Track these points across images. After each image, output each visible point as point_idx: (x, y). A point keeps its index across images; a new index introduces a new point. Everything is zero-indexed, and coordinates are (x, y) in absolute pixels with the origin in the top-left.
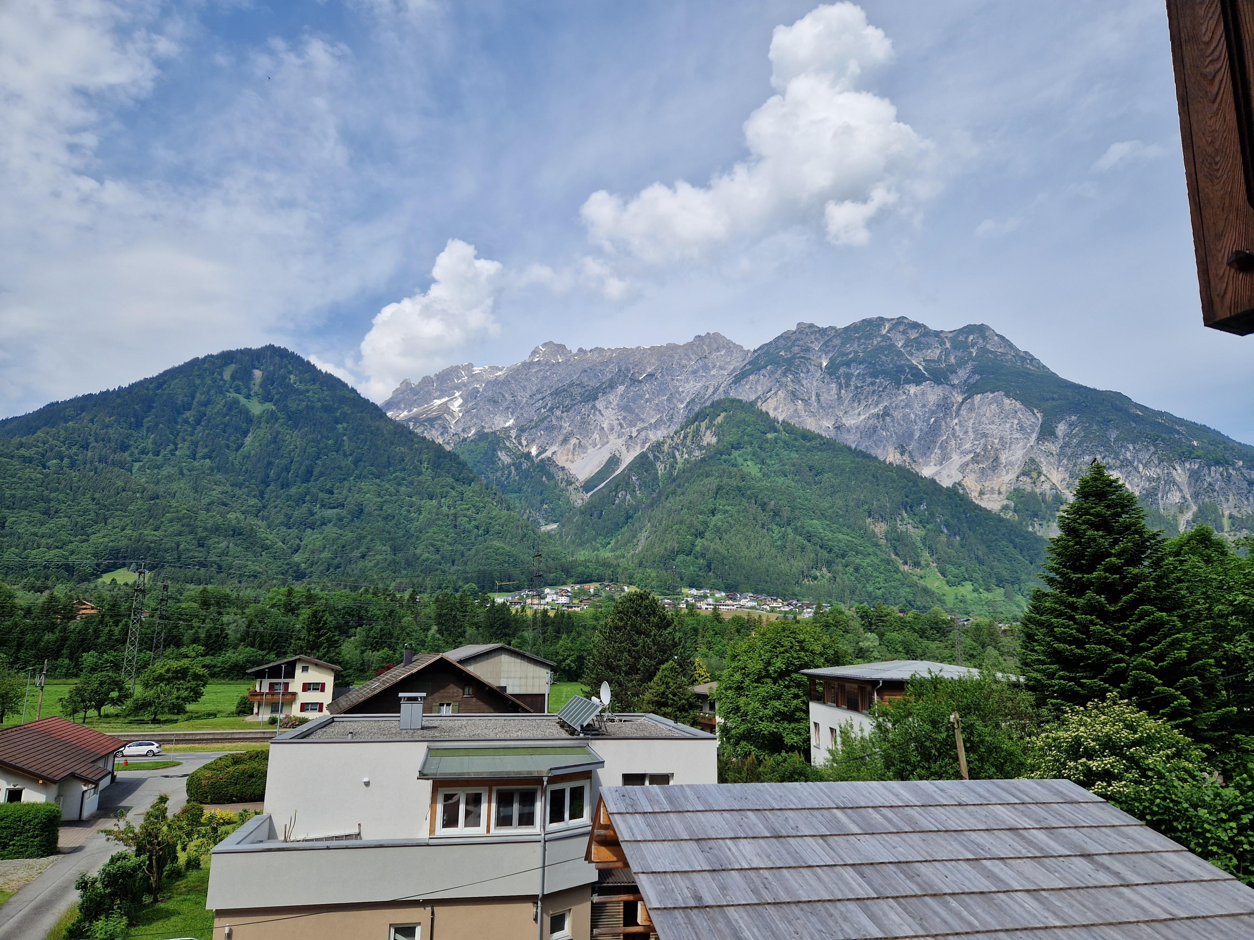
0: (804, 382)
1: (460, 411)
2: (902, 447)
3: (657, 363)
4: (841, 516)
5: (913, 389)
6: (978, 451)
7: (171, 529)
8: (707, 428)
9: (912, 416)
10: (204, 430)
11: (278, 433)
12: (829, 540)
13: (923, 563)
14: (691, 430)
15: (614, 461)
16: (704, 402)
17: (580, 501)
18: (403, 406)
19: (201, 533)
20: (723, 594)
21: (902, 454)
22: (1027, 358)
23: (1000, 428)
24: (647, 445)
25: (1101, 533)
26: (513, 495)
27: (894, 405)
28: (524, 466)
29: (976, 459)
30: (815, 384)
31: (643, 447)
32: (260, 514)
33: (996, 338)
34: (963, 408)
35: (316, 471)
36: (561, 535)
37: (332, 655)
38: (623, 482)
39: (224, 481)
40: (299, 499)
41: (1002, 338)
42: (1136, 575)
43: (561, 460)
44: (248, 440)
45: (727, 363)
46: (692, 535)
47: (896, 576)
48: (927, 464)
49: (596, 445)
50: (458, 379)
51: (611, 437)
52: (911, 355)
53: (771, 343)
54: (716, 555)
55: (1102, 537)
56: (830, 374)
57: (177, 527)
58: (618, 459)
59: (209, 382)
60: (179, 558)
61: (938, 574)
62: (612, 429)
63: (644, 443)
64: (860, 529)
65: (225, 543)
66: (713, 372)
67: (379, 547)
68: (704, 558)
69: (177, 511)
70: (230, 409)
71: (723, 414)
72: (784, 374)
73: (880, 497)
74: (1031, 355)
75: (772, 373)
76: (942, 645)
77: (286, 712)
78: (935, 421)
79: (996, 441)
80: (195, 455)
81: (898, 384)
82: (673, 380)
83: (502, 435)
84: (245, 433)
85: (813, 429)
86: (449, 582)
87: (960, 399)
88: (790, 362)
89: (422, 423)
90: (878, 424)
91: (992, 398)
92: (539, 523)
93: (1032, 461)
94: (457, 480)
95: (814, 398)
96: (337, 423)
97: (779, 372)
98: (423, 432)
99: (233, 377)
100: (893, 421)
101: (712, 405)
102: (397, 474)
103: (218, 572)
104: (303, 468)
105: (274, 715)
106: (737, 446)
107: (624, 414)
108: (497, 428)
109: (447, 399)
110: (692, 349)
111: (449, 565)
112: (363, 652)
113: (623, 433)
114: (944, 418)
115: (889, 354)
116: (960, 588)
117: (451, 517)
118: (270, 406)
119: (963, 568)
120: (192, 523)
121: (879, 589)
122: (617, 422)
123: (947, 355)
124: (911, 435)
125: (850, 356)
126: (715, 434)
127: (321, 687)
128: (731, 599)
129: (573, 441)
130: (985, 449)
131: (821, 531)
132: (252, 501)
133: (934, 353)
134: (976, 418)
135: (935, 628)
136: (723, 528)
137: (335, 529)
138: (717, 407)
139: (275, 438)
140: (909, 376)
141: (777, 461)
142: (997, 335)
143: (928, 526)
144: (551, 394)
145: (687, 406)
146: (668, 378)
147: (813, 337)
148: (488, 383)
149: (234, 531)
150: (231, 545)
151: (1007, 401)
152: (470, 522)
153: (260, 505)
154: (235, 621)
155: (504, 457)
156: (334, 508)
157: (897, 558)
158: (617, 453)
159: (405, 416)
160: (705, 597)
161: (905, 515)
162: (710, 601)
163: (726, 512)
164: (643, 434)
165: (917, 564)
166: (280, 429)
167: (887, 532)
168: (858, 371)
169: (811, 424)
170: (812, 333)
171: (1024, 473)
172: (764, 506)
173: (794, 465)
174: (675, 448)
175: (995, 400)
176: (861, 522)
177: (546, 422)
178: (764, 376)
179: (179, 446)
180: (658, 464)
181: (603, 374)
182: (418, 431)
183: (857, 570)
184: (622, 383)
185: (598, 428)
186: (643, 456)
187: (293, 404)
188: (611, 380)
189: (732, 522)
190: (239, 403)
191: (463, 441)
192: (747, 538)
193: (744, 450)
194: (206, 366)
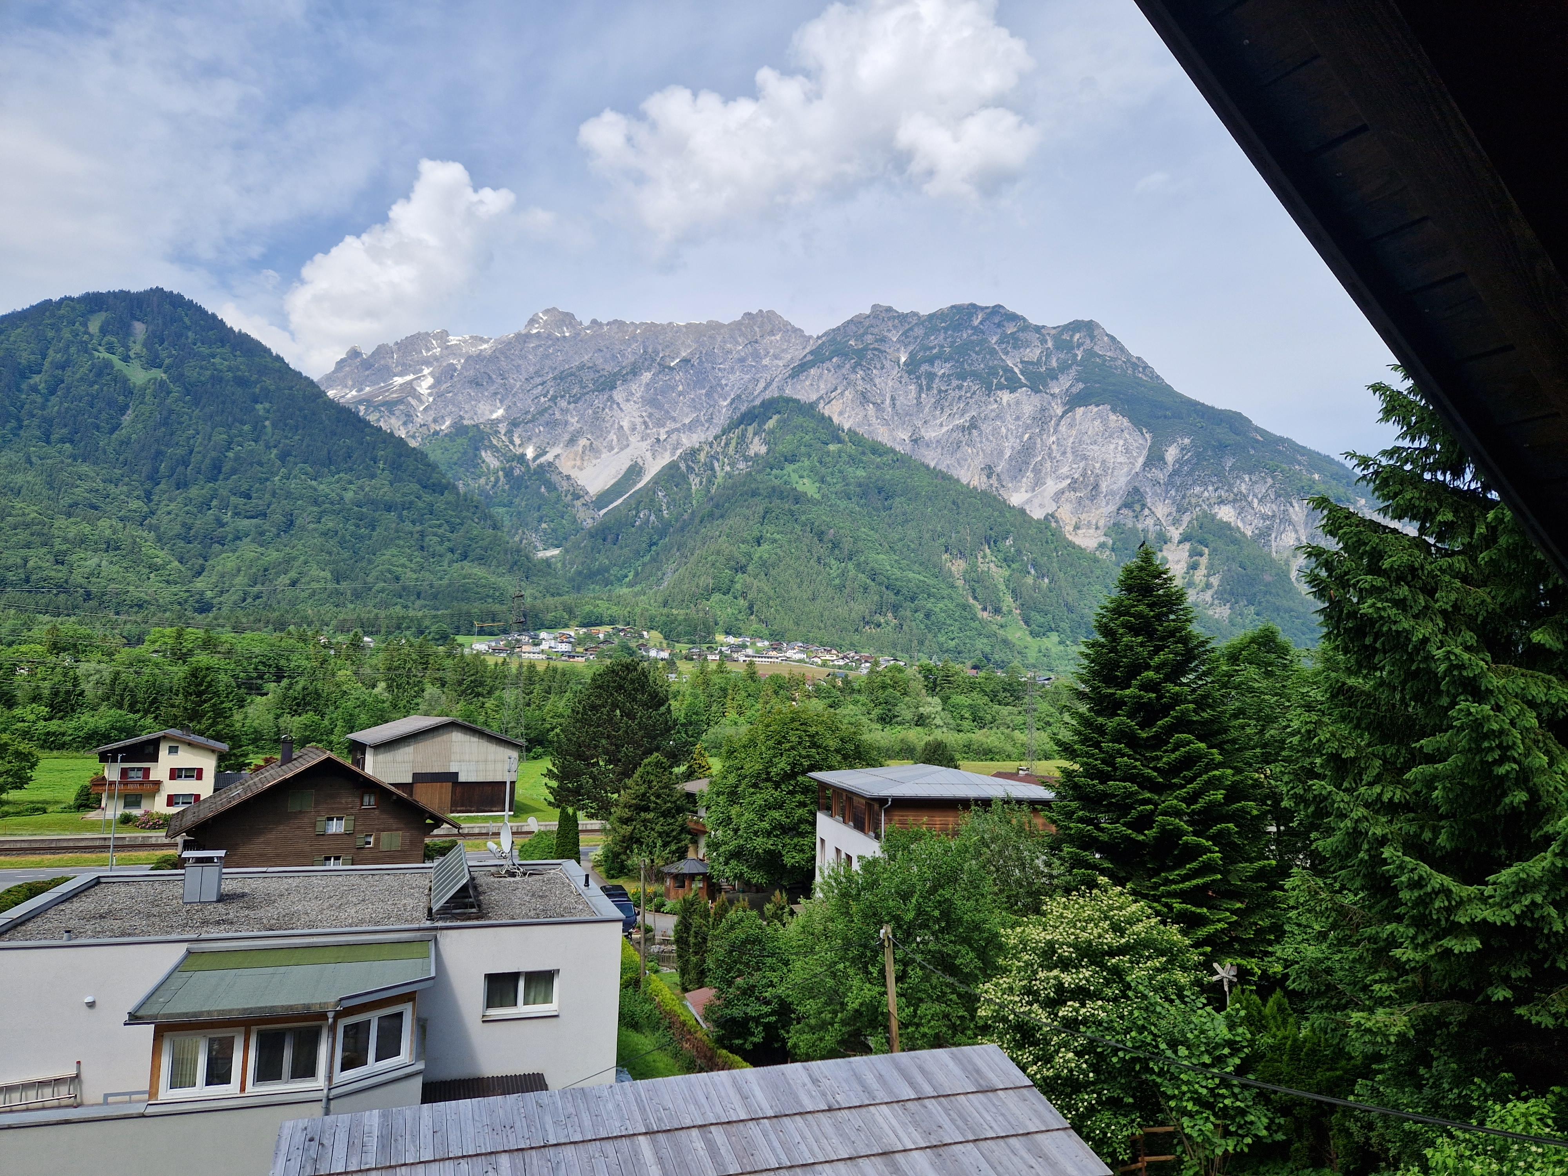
0: (877, 381)
1: (430, 395)
2: (990, 467)
3: (694, 346)
4: (913, 551)
5: (1006, 397)
6: (1076, 476)
7: (15, 539)
8: (755, 434)
9: (1004, 430)
10: (61, 403)
11: (171, 412)
12: (896, 579)
13: (1005, 609)
14: (734, 435)
15: (635, 471)
16: (753, 400)
17: (589, 521)
18: (350, 383)
19: (59, 545)
20: (766, 643)
21: (989, 477)
22: (1139, 365)
23: (1103, 449)
24: (678, 452)
25: (1140, 639)
26: (501, 510)
27: (982, 415)
28: (517, 472)
29: (1073, 486)
30: (890, 383)
31: (673, 454)
32: (147, 522)
33: (1106, 338)
34: (1062, 423)
35: (226, 468)
36: (564, 564)
37: (220, 727)
38: (646, 499)
39: (93, 474)
40: (203, 503)
41: (1112, 338)
42: (1176, 694)
43: (566, 466)
44: (127, 418)
45: (783, 351)
46: (731, 569)
47: (973, 625)
48: (1016, 490)
49: (613, 449)
50: (428, 350)
51: (632, 439)
52: (1007, 353)
53: (838, 328)
54: (761, 595)
55: (1142, 644)
56: (909, 373)
57: (23, 536)
58: (641, 468)
59: (66, 334)
60: (27, 580)
61: (1022, 623)
62: (634, 429)
63: (675, 449)
64: (935, 567)
65: (96, 560)
66: (766, 361)
67: (315, 572)
68: (745, 598)
69: (24, 514)
70: (99, 375)
71: (776, 417)
72: (854, 370)
73: (960, 528)
74: (1144, 362)
75: (839, 367)
76: (1015, 710)
77: (145, 805)
78: (1030, 438)
79: (1098, 465)
80: (48, 437)
81: (989, 390)
82: (714, 368)
83: (487, 430)
84: (123, 410)
85: (885, 441)
86: (412, 621)
87: (1059, 412)
88: (860, 354)
89: (377, 408)
90: (962, 439)
91: (1097, 413)
92: (535, 547)
93: (1136, 490)
94: (425, 487)
95: (888, 401)
96: (256, 401)
97: (848, 366)
98: (378, 420)
99: (103, 331)
100: (980, 435)
101: (763, 403)
102: (341, 475)
103: (85, 600)
104: (208, 461)
105: (127, 811)
106: (792, 459)
107: (650, 410)
108: (481, 420)
109: (411, 377)
110: (740, 330)
111: (412, 598)
112: (277, 717)
113: (648, 435)
114: (1040, 434)
115: (981, 350)
116: (1044, 639)
117: (416, 536)
118: (159, 374)
119: (1050, 616)
120: (45, 531)
121: (952, 639)
122: (641, 420)
123: (1048, 356)
124: (1001, 453)
125: (934, 351)
126: (766, 442)
127: (198, 774)
128: (775, 649)
129: (583, 442)
130: (1084, 475)
131: (889, 568)
132: (135, 504)
133: (1033, 354)
134: (1076, 437)
135: (1008, 691)
136: (770, 562)
137: (253, 546)
138: (770, 407)
139: (168, 418)
140: (1003, 380)
141: (840, 480)
142: (1107, 335)
143: (1013, 566)
144: (555, 378)
145: (731, 403)
146: (708, 366)
147: (890, 324)
148: (469, 358)
149: (108, 543)
150: (104, 563)
151: (1113, 417)
152: (441, 543)
153: (146, 509)
154: (98, 671)
155: (490, 460)
156: (252, 517)
157: (975, 602)
158: (640, 461)
159: (354, 397)
160: (744, 646)
161: (988, 551)
162: (750, 651)
163: (775, 541)
164: (674, 436)
165: (997, 611)
166: (174, 407)
167: (966, 572)
168: (943, 371)
169: (883, 435)
170: (889, 319)
171: (1127, 505)
172: (820, 535)
173: (860, 485)
174: (715, 457)
175: (1099, 415)
176: (936, 558)
177: (547, 415)
178: (829, 371)
179: (26, 423)
180: (692, 477)
181: (623, 356)
182: (372, 418)
183: (927, 616)
184: (648, 369)
185: (616, 426)
186: (673, 466)
187: (191, 373)
188: (634, 363)
189: (782, 554)
190: (112, 367)
191: (434, 434)
192: (798, 574)
193: (800, 464)
194: (62, 312)
